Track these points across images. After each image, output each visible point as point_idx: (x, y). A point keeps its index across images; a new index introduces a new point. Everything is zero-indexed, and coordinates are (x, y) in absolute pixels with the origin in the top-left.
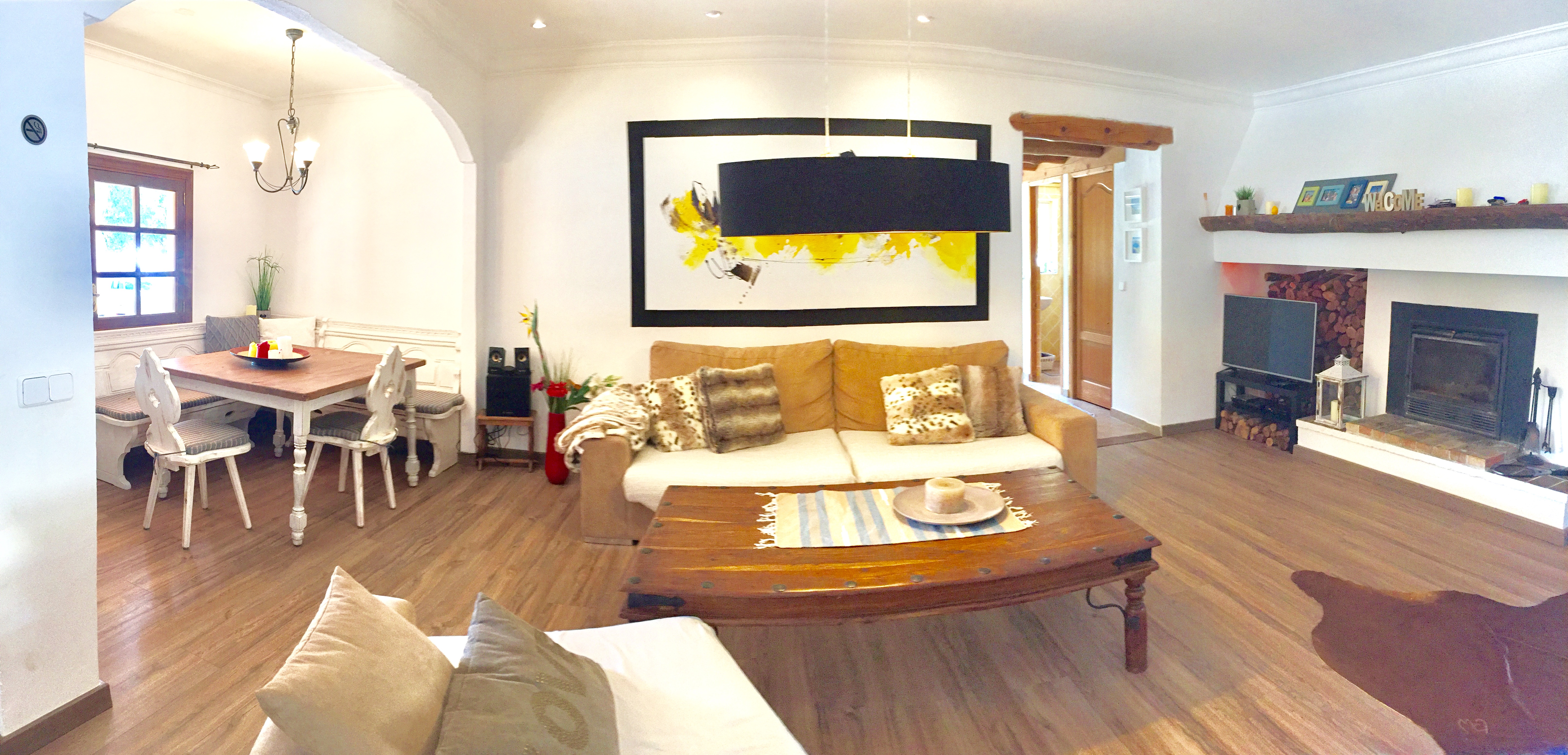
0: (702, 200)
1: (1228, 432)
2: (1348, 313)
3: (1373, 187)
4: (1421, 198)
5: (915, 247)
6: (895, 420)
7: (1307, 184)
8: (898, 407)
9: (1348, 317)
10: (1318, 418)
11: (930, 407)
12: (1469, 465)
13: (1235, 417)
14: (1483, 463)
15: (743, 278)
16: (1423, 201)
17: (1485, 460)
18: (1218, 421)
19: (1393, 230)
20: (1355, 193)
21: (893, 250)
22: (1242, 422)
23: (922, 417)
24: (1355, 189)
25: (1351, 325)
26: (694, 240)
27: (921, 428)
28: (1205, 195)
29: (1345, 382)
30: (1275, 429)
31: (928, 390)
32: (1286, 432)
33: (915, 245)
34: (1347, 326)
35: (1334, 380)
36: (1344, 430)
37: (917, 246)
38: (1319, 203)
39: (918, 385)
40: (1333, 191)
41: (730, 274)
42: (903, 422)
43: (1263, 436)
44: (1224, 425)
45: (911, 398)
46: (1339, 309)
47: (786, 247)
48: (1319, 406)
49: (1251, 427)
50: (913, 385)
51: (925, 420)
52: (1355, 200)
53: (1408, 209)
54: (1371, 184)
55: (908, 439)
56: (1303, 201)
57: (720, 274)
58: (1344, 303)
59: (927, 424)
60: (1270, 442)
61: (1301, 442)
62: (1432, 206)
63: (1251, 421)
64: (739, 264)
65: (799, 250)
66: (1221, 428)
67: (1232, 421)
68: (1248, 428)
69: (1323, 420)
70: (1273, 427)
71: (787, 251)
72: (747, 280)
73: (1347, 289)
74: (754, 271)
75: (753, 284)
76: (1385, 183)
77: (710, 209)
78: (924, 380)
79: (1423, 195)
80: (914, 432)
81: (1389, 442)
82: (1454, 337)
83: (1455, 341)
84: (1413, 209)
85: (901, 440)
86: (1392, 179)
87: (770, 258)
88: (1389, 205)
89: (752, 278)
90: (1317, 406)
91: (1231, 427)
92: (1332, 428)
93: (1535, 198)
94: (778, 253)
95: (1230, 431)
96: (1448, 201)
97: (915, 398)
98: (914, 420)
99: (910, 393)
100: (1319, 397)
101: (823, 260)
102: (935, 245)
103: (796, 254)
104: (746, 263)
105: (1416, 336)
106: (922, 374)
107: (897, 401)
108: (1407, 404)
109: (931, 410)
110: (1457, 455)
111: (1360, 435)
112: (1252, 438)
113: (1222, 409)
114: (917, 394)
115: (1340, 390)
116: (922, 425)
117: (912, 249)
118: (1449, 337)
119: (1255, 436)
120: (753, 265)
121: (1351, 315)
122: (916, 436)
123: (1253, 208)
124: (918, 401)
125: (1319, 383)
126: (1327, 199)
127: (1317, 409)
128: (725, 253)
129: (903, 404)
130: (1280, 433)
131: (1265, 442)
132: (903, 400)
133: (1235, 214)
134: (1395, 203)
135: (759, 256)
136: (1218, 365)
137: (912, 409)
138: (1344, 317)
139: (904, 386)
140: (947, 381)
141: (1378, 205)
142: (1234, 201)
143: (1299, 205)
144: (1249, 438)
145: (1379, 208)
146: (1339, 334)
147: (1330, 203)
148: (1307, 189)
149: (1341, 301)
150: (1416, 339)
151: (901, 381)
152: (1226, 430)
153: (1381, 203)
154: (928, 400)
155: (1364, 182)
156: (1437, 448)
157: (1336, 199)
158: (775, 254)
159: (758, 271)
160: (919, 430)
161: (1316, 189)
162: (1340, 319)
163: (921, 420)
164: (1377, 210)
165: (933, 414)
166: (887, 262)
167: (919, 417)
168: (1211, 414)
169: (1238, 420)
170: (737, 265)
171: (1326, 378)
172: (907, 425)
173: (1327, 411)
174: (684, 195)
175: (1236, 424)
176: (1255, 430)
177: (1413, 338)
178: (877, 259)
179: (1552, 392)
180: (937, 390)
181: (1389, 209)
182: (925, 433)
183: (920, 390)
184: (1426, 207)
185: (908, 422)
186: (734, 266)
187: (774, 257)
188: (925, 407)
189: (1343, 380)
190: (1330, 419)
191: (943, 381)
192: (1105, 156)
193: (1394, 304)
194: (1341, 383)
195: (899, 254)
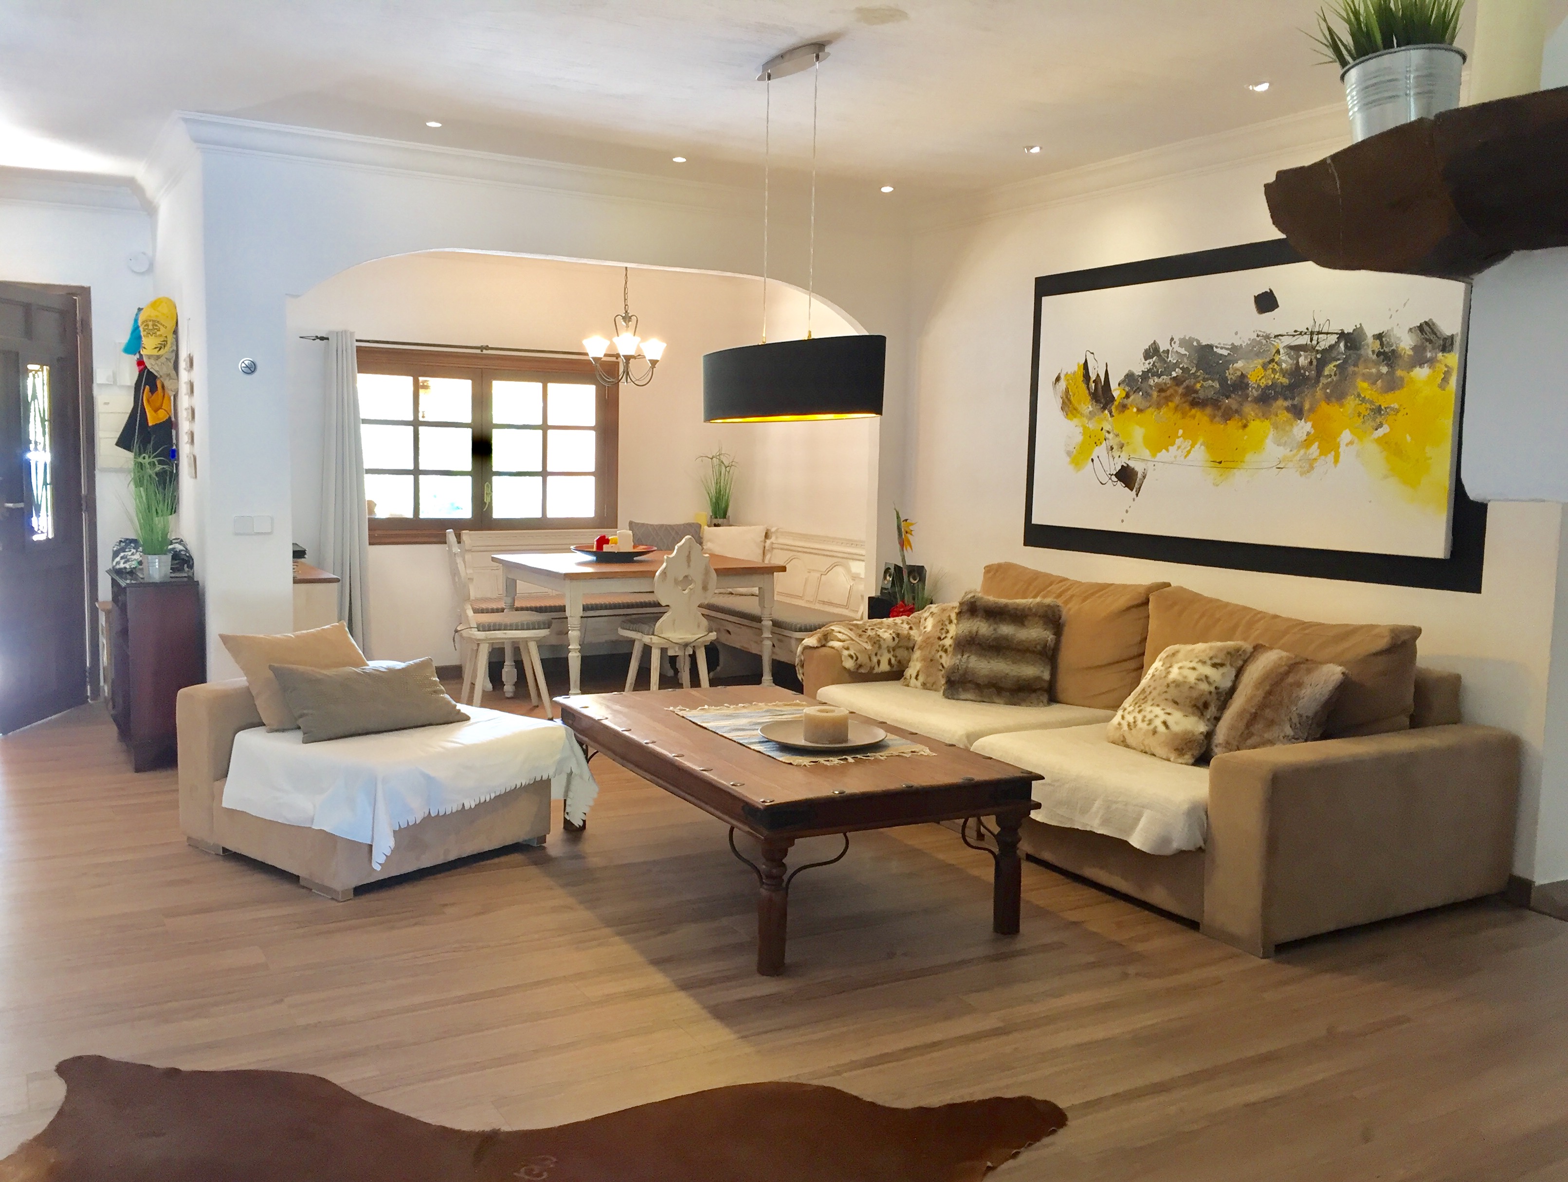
0: (1093, 377)
5: (1347, 445)
15: (1127, 486)
21: (1314, 449)
23: (1140, 706)
26: (1081, 430)
33: (1348, 441)
37: (1351, 443)
41: (1114, 478)
47: (1178, 441)
57: (1104, 479)
64: (1125, 465)
65: (1192, 446)
71: (1179, 447)
72: (1132, 490)
74: (1140, 475)
75: (1137, 495)
77: (1100, 387)
87: (1159, 457)
89: (1137, 486)
94: (1168, 451)
101: (1221, 462)
102: (1379, 441)
103: (1189, 452)
104: (1131, 463)
116: (1134, 718)
117: (1342, 449)
120: (1140, 468)
128: (1112, 448)
135: (1147, 454)
158: (1164, 451)
159: (1144, 476)
163: (1137, 710)
166: (1305, 470)
170: (1122, 466)
174: (1076, 368)
178: (1290, 464)
186: (1119, 467)
187: (1163, 455)
191: (1196, 660)
195: (1323, 457)
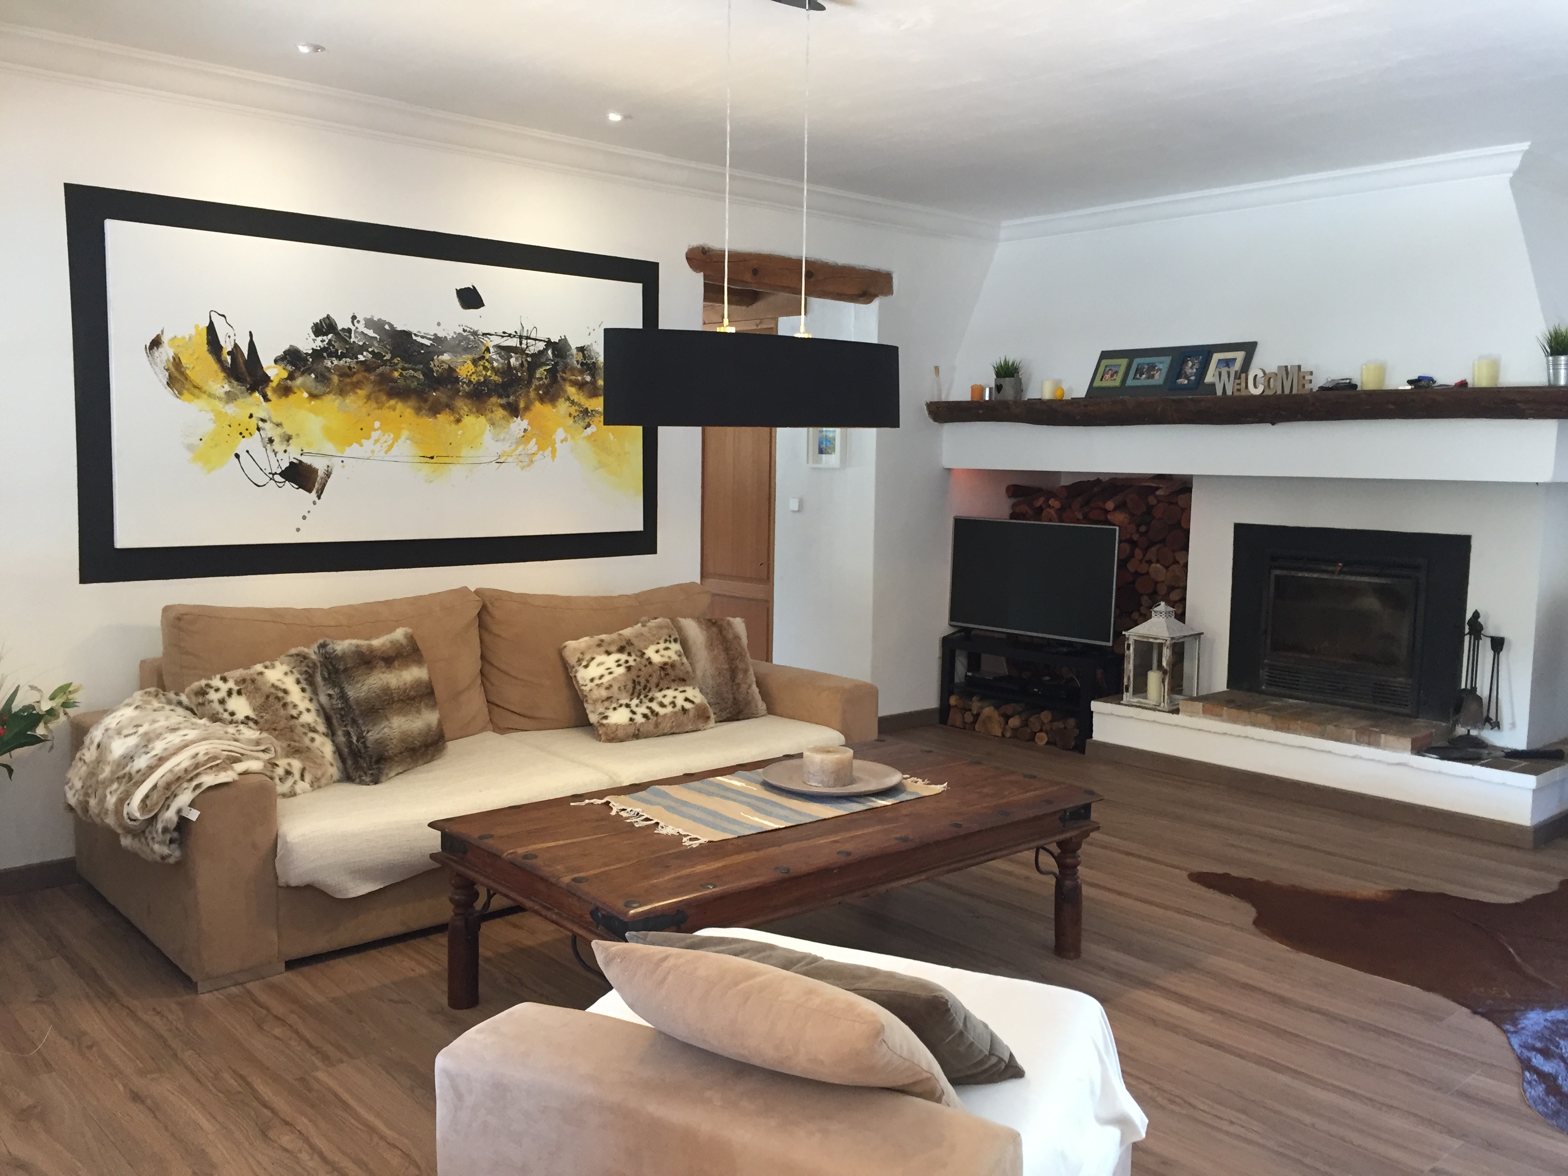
0: (227, 347)
1: (965, 728)
2: (1151, 544)
3: (1219, 360)
4: (1308, 377)
5: (562, 441)
6: (606, 704)
7: (1105, 355)
8: (606, 685)
9: (1154, 549)
10: (1127, 697)
11: (654, 680)
12: (1385, 748)
13: (975, 704)
14: (1407, 743)
15: (301, 486)
16: (1311, 381)
17: (1410, 739)
18: (943, 713)
19: (1262, 420)
20: (1191, 368)
21: (532, 446)
22: (988, 711)
23: (646, 696)
24: (1190, 364)
25: (1158, 561)
26: (211, 416)
27: (647, 712)
28: (937, 369)
29: (1173, 641)
30: (1050, 718)
31: (646, 656)
32: (1072, 722)
33: (563, 438)
34: (1150, 562)
35: (1156, 639)
36: (1176, 711)
37: (565, 440)
38: (1130, 382)
39: (628, 649)
40: (1152, 367)
41: (278, 478)
42: (621, 706)
43: (1029, 731)
44: (955, 717)
45: (622, 670)
46: (1135, 537)
47: (375, 435)
48: (1129, 679)
49: (1007, 717)
50: (621, 650)
51: (651, 700)
52: (1193, 378)
53: (1287, 391)
54: (1217, 357)
55: (631, 730)
56: (1101, 380)
57: (262, 479)
58: (1143, 529)
59: (655, 706)
60: (1042, 739)
61: (1099, 735)
62: (1322, 389)
63: (1009, 709)
64: (295, 461)
65: (396, 440)
66: (950, 722)
67: (970, 710)
68: (1002, 719)
69: (1136, 700)
70: (1046, 716)
71: (376, 441)
72: (310, 491)
73: (1150, 509)
74: (321, 473)
75: (319, 497)
76: (1240, 355)
77: (240, 362)
78: (635, 641)
79: (1311, 373)
80: (639, 719)
81: (1254, 724)
82: (1341, 572)
83: (1341, 577)
84: (1295, 392)
85: (621, 733)
86: (1250, 348)
87: (349, 451)
88: (1255, 386)
89: (317, 486)
90: (1125, 680)
91: (969, 718)
92: (1155, 710)
93: (1479, 379)
94: (362, 445)
95: (967, 726)
96: (1348, 381)
97: (629, 668)
98: (635, 701)
99: (620, 663)
100: (1130, 667)
101: (432, 458)
102: (589, 437)
103: (390, 447)
104: (306, 460)
105: (1277, 572)
106: (627, 632)
107: (601, 677)
108: (1264, 674)
109: (657, 686)
110: (1366, 737)
111: (1204, 717)
112: (1008, 734)
113: (951, 693)
114: (631, 663)
115: (1167, 653)
116: (648, 708)
117: (558, 445)
118: (1332, 572)
119: (1014, 730)
120: (320, 465)
121: (1158, 546)
122: (642, 723)
123: (1019, 388)
124: (634, 673)
125: (1129, 646)
126: (1144, 376)
127: (1125, 683)
128: (271, 441)
129: (614, 679)
130: (1060, 725)
131: (1033, 740)
132: (611, 673)
133: (987, 398)
134: (1267, 384)
135: (329, 448)
136: (942, 626)
137: (630, 685)
138: (1145, 550)
139: (608, 653)
140: (666, 641)
141: (1238, 387)
142: (989, 380)
143: (1096, 384)
144: (1003, 736)
145: (1239, 390)
146: (1137, 574)
147: (1150, 382)
148: (1105, 362)
149: (1138, 526)
150: (1277, 576)
151: (599, 645)
152: (959, 723)
153: (1243, 385)
154: (649, 669)
155: (1204, 353)
156: (1333, 728)
157: (1159, 378)
158: (355, 445)
159: (328, 475)
160: (645, 716)
161: (1124, 362)
162: (1138, 552)
163: (646, 700)
164: (1236, 394)
165: (661, 690)
166: (525, 464)
167: (642, 697)
168: (930, 700)
169: (982, 708)
170: (291, 463)
171: (1140, 636)
172: (628, 710)
173: (1141, 688)
174: (191, 332)
175: (978, 715)
176: (1014, 722)
177: (1272, 578)
178: (510, 459)
179: (1498, 644)
180: (656, 655)
181: (1257, 392)
182: (653, 719)
183: (633, 657)
184: (1315, 389)
185: (628, 706)
186: (285, 465)
187: (354, 450)
188: (648, 681)
189: (1172, 638)
190: (1146, 698)
191: (662, 641)
192: (759, 305)
193: (1239, 528)
194: (1168, 642)
195: (541, 452)
